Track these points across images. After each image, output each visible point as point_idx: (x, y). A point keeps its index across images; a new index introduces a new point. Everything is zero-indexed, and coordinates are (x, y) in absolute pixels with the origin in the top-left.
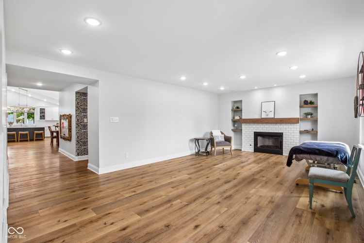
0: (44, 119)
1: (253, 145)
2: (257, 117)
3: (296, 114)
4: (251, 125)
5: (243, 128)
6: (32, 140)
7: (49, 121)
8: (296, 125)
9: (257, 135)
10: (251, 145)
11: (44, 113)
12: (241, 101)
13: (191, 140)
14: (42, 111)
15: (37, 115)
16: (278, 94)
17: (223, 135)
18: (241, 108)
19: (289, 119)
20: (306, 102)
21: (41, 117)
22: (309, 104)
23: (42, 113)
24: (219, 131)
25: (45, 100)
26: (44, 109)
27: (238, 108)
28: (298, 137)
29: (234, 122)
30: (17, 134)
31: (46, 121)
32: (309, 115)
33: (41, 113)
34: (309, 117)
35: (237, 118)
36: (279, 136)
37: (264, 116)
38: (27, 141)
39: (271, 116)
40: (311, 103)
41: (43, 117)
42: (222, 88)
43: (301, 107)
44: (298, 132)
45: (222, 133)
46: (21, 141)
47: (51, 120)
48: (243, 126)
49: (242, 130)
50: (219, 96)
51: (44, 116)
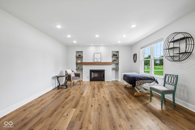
1: (89, 77)
2: (91, 61)
3: (110, 60)
4: (88, 65)
5: (83, 68)
8: (110, 65)
9: (91, 71)
10: (88, 77)
12: (82, 52)
13: (53, 78)
16: (102, 50)
17: (74, 73)
18: (82, 56)
19: (108, 63)
20: (114, 55)
22: (115, 56)
24: (71, 70)
27: (80, 55)
28: (111, 71)
29: (77, 64)
32: (115, 61)
34: (115, 62)
35: (79, 61)
36: (102, 72)
37: (96, 61)
39: (99, 61)
40: (116, 55)
42: (75, 42)
43: (112, 57)
44: (111, 69)
45: (73, 72)
48: (83, 67)
49: (82, 69)
50: (68, 47)
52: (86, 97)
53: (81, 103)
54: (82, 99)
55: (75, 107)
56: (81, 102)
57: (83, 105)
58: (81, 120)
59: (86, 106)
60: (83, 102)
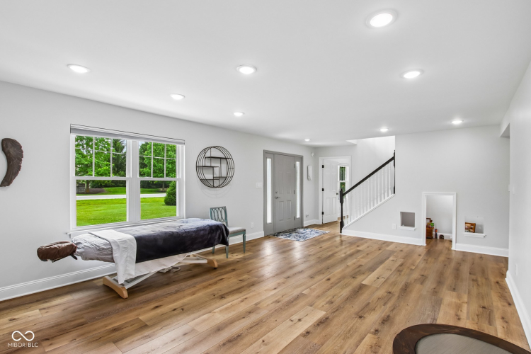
52: (322, 302)
53: (346, 292)
54: (338, 301)
55: (361, 287)
56: (344, 294)
57: (346, 286)
58: (358, 269)
59: (339, 282)
60: (340, 292)
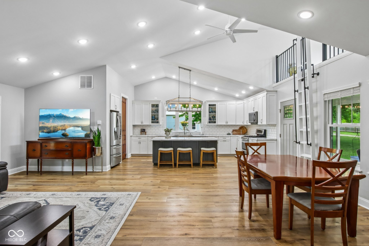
0: (215, 122)
6: (197, 165)
7: (221, 125)
11: (215, 112)
14: (212, 109)
15: (205, 117)
21: (210, 119)
23: (212, 112)
25: (216, 89)
26: (215, 105)
30: (175, 151)
31: (218, 125)
33: (210, 112)
38: (189, 166)
41: (212, 119)
46: (180, 166)
47: (225, 124)
51: (214, 117)
